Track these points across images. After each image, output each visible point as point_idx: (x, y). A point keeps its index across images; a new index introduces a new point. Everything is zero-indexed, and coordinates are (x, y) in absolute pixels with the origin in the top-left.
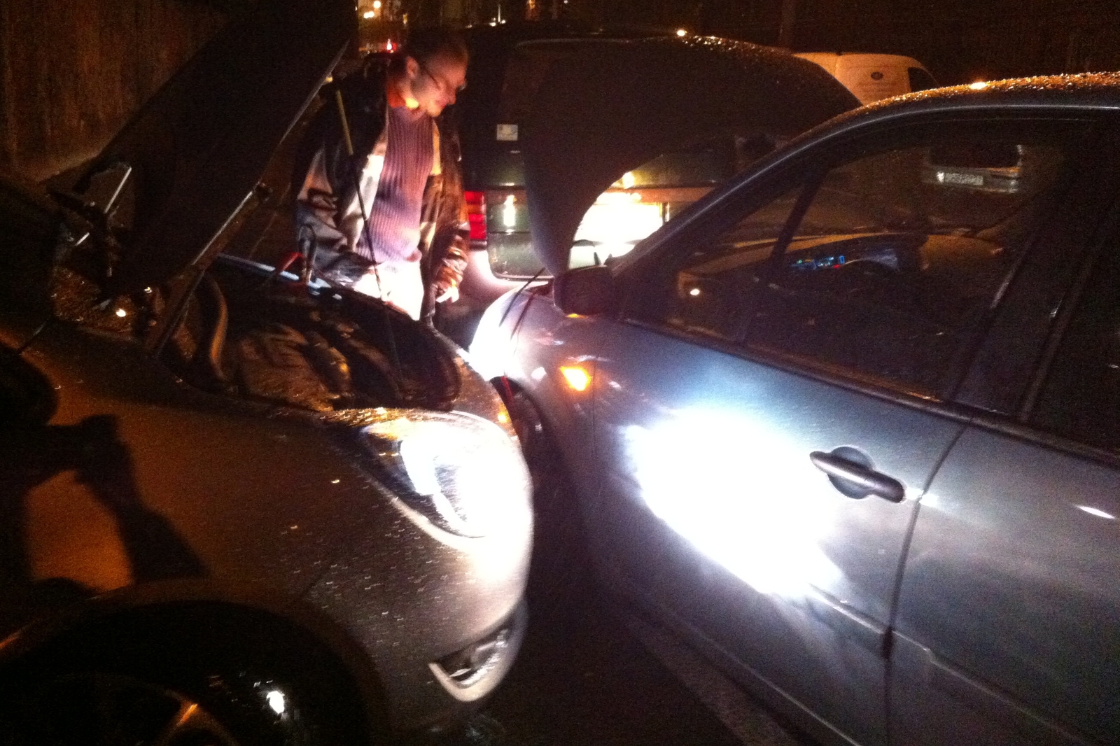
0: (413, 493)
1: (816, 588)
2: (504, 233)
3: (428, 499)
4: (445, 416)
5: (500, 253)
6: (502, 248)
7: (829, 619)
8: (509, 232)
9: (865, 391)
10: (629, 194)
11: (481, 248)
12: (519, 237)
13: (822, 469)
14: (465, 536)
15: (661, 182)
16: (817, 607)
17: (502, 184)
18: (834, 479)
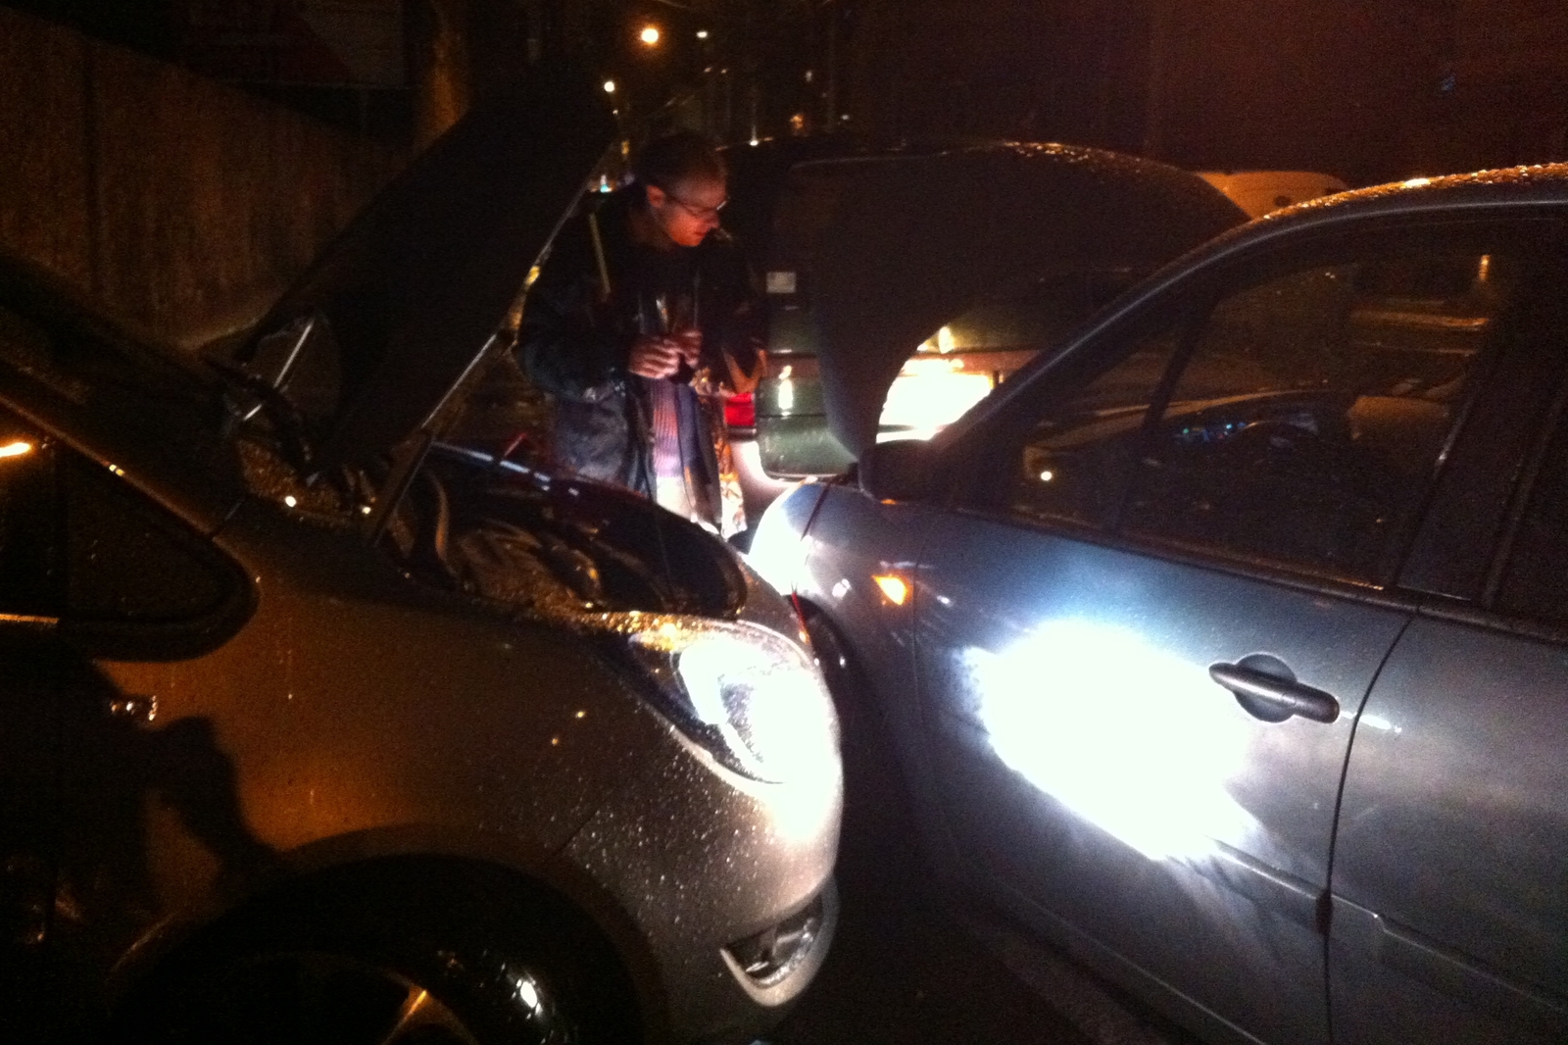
0: (695, 720)
1: (1224, 846)
2: (781, 416)
3: (714, 729)
4: (730, 625)
5: (775, 443)
6: (777, 438)
7: (1245, 887)
8: (786, 414)
9: (1280, 581)
10: (947, 361)
11: (749, 438)
12: (801, 420)
13: (1228, 686)
14: (761, 780)
15: (989, 345)
16: (1229, 872)
17: (775, 352)
18: (1243, 699)
